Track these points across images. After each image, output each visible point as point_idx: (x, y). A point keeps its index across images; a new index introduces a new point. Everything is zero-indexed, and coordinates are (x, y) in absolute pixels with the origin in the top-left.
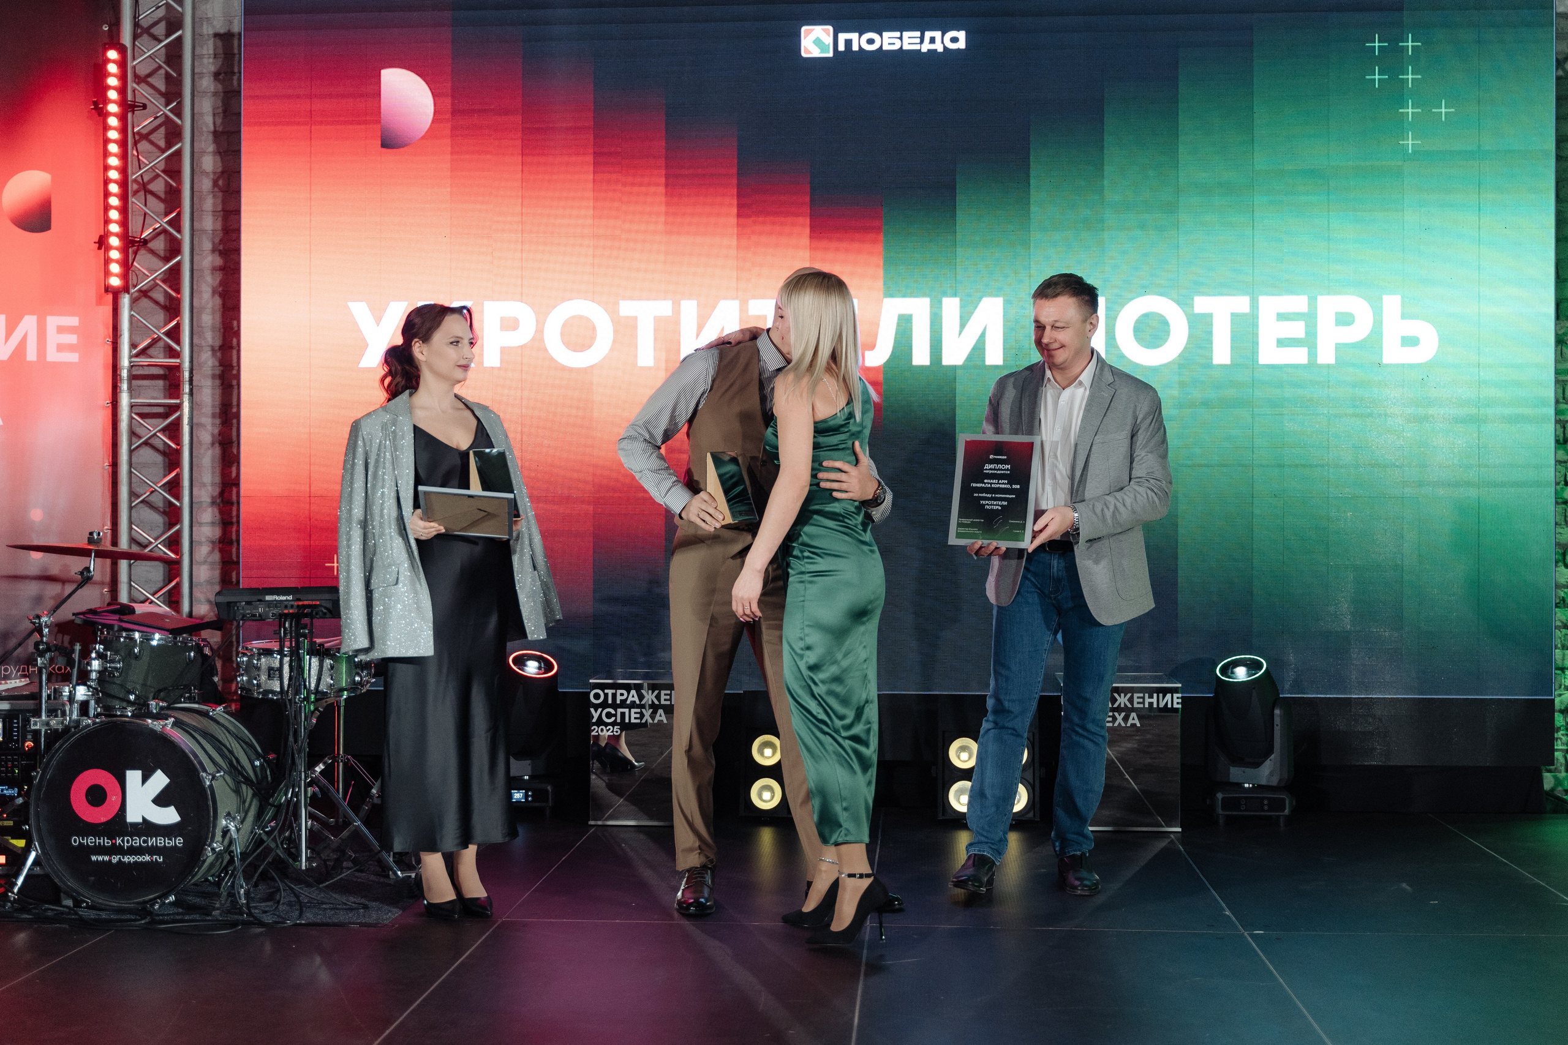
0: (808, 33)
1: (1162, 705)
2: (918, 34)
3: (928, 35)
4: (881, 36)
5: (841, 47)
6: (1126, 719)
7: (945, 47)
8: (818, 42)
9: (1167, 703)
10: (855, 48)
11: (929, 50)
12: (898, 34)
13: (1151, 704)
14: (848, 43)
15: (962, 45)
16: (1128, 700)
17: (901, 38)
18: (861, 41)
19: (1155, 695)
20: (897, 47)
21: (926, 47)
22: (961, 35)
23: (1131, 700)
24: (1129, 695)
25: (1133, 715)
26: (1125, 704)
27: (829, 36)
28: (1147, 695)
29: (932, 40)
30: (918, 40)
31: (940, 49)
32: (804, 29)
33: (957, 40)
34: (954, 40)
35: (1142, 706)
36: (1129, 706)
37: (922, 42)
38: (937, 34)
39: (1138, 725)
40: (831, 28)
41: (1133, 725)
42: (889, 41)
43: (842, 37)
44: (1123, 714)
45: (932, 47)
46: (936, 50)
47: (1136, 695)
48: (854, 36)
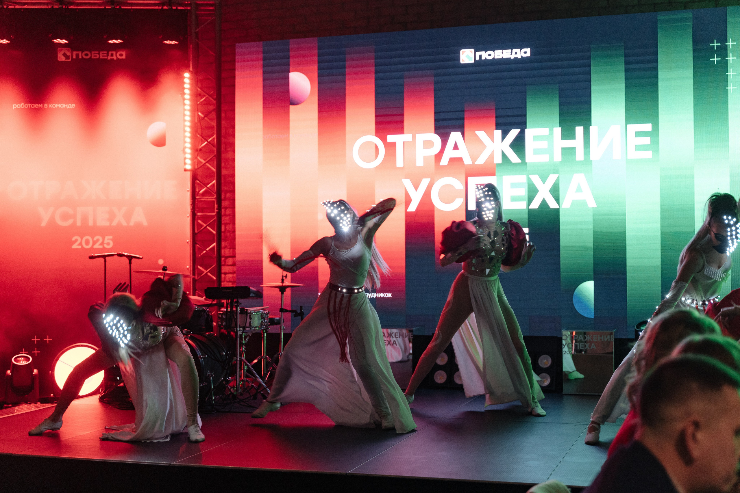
0: (463, 52)
1: (606, 340)
2: (510, 50)
3: (514, 51)
4: (494, 52)
5: (477, 58)
6: (590, 346)
7: (521, 56)
8: (468, 57)
9: (608, 339)
10: (483, 58)
11: (515, 58)
12: (501, 51)
13: (601, 339)
14: (480, 56)
15: (528, 55)
16: (591, 338)
17: (503, 53)
18: (486, 55)
19: (603, 336)
20: (500, 57)
21: (513, 57)
22: (528, 50)
23: (592, 338)
24: (591, 336)
25: (593, 344)
26: (590, 340)
27: (472, 53)
28: (599, 336)
29: (516, 53)
30: (510, 53)
31: (519, 57)
32: (462, 51)
33: (526, 53)
34: (525, 53)
35: (597, 340)
36: (591, 340)
37: (511, 54)
38: (518, 50)
39: (595, 348)
40: (473, 50)
41: (593, 349)
42: (498, 54)
43: (478, 54)
44: (589, 344)
45: (516, 56)
46: (517, 57)
47: (594, 336)
48: (482, 53)
